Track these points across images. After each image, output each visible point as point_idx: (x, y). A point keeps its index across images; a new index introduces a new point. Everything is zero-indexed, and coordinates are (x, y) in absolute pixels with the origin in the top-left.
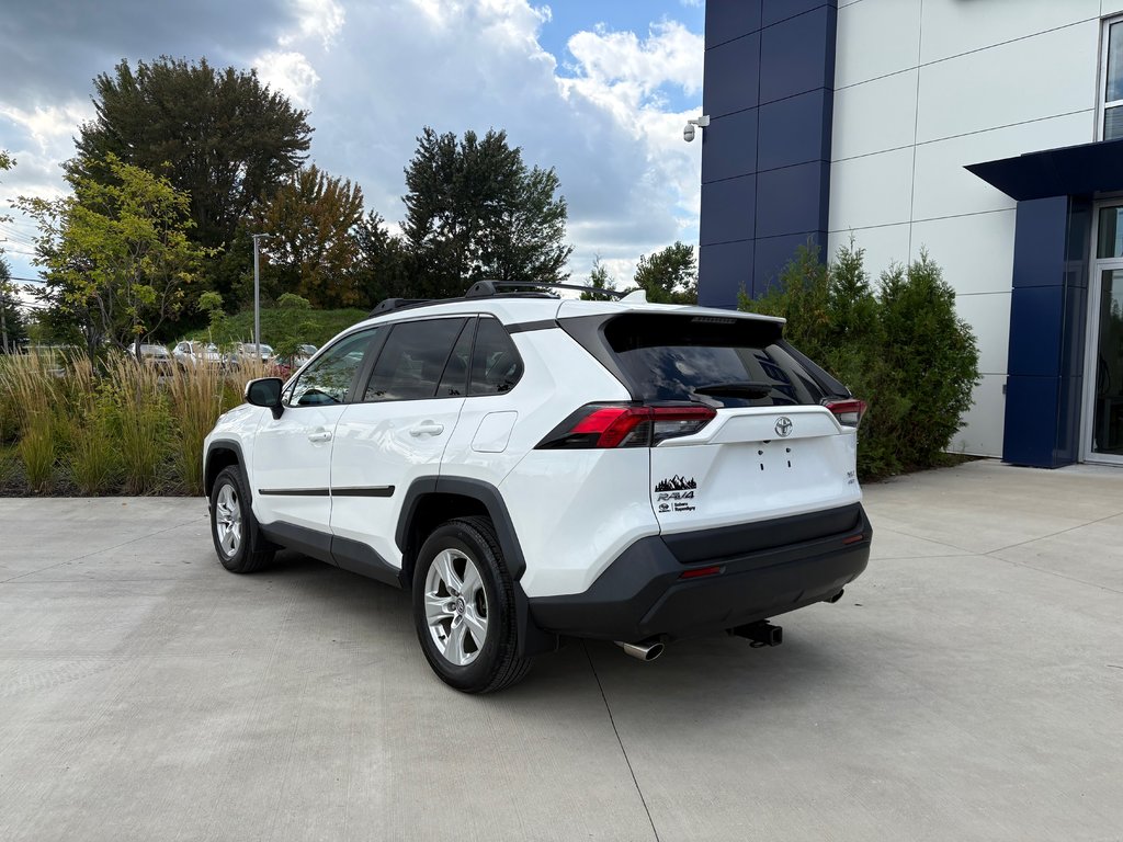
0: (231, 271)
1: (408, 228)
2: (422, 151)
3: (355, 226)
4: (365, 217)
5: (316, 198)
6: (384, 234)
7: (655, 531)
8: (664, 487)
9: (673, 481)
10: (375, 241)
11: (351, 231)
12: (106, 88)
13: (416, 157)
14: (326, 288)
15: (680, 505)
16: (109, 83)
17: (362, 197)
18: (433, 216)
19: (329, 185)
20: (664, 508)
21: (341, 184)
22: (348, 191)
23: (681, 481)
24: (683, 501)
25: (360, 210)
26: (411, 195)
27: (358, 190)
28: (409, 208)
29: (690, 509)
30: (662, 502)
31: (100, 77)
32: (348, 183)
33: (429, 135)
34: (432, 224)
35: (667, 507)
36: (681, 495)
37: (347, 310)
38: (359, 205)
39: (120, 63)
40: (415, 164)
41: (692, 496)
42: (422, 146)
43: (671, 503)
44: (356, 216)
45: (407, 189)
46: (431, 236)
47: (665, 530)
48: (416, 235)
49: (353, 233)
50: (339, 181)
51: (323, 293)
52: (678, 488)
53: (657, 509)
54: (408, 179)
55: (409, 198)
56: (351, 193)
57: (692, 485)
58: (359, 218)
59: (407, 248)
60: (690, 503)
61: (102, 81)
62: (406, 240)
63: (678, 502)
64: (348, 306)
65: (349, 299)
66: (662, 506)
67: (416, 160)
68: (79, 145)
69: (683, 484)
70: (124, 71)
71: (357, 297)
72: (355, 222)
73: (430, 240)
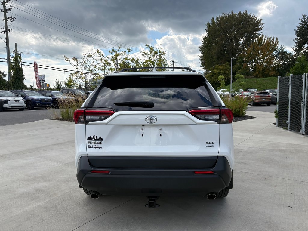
0: (236, 69)
1: (295, 49)
2: (301, 23)
3: (276, 51)
4: (279, 48)
5: (263, 44)
6: (286, 52)
7: (86, 154)
8: (90, 139)
9: (93, 137)
10: (283, 55)
11: (274, 53)
12: (209, 25)
13: (299, 25)
14: (265, 71)
15: (96, 146)
16: (209, 24)
17: (278, 41)
18: (305, 44)
19: (268, 39)
20: (90, 147)
21: (271, 39)
22: (274, 40)
23: (96, 137)
24: (97, 145)
25: (277, 46)
26: (297, 38)
27: (277, 39)
28: (296, 42)
29: (100, 148)
30: (89, 144)
31: (207, 23)
32: (274, 38)
33: (304, 17)
34: (304, 46)
35: (91, 146)
36: (96, 142)
37: (271, 77)
38: (277, 44)
39: (212, 18)
40: (298, 28)
41: (100, 144)
42: (302, 21)
43: (92, 145)
44: (276, 48)
45: (296, 36)
46: (304, 50)
47: (89, 154)
48: (298, 51)
49: (275, 53)
50: (271, 38)
51: (264, 73)
52: (95, 140)
53: (87, 147)
54: (296, 33)
55: (296, 39)
56: (275, 41)
57: (101, 139)
58: (277, 48)
59: (295, 56)
60: (100, 146)
61: (208, 24)
62: (294, 53)
63: (95, 145)
64: (272, 76)
65: (272, 74)
66: (89, 146)
67: (299, 26)
68: (202, 42)
69: (97, 139)
70: (213, 20)
71: (275, 73)
72: (275, 50)
73: (304, 52)
